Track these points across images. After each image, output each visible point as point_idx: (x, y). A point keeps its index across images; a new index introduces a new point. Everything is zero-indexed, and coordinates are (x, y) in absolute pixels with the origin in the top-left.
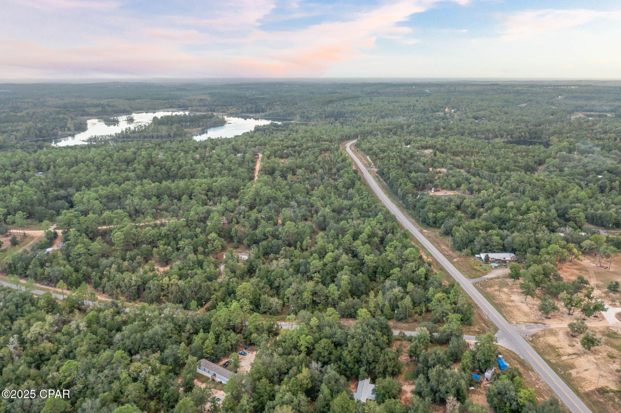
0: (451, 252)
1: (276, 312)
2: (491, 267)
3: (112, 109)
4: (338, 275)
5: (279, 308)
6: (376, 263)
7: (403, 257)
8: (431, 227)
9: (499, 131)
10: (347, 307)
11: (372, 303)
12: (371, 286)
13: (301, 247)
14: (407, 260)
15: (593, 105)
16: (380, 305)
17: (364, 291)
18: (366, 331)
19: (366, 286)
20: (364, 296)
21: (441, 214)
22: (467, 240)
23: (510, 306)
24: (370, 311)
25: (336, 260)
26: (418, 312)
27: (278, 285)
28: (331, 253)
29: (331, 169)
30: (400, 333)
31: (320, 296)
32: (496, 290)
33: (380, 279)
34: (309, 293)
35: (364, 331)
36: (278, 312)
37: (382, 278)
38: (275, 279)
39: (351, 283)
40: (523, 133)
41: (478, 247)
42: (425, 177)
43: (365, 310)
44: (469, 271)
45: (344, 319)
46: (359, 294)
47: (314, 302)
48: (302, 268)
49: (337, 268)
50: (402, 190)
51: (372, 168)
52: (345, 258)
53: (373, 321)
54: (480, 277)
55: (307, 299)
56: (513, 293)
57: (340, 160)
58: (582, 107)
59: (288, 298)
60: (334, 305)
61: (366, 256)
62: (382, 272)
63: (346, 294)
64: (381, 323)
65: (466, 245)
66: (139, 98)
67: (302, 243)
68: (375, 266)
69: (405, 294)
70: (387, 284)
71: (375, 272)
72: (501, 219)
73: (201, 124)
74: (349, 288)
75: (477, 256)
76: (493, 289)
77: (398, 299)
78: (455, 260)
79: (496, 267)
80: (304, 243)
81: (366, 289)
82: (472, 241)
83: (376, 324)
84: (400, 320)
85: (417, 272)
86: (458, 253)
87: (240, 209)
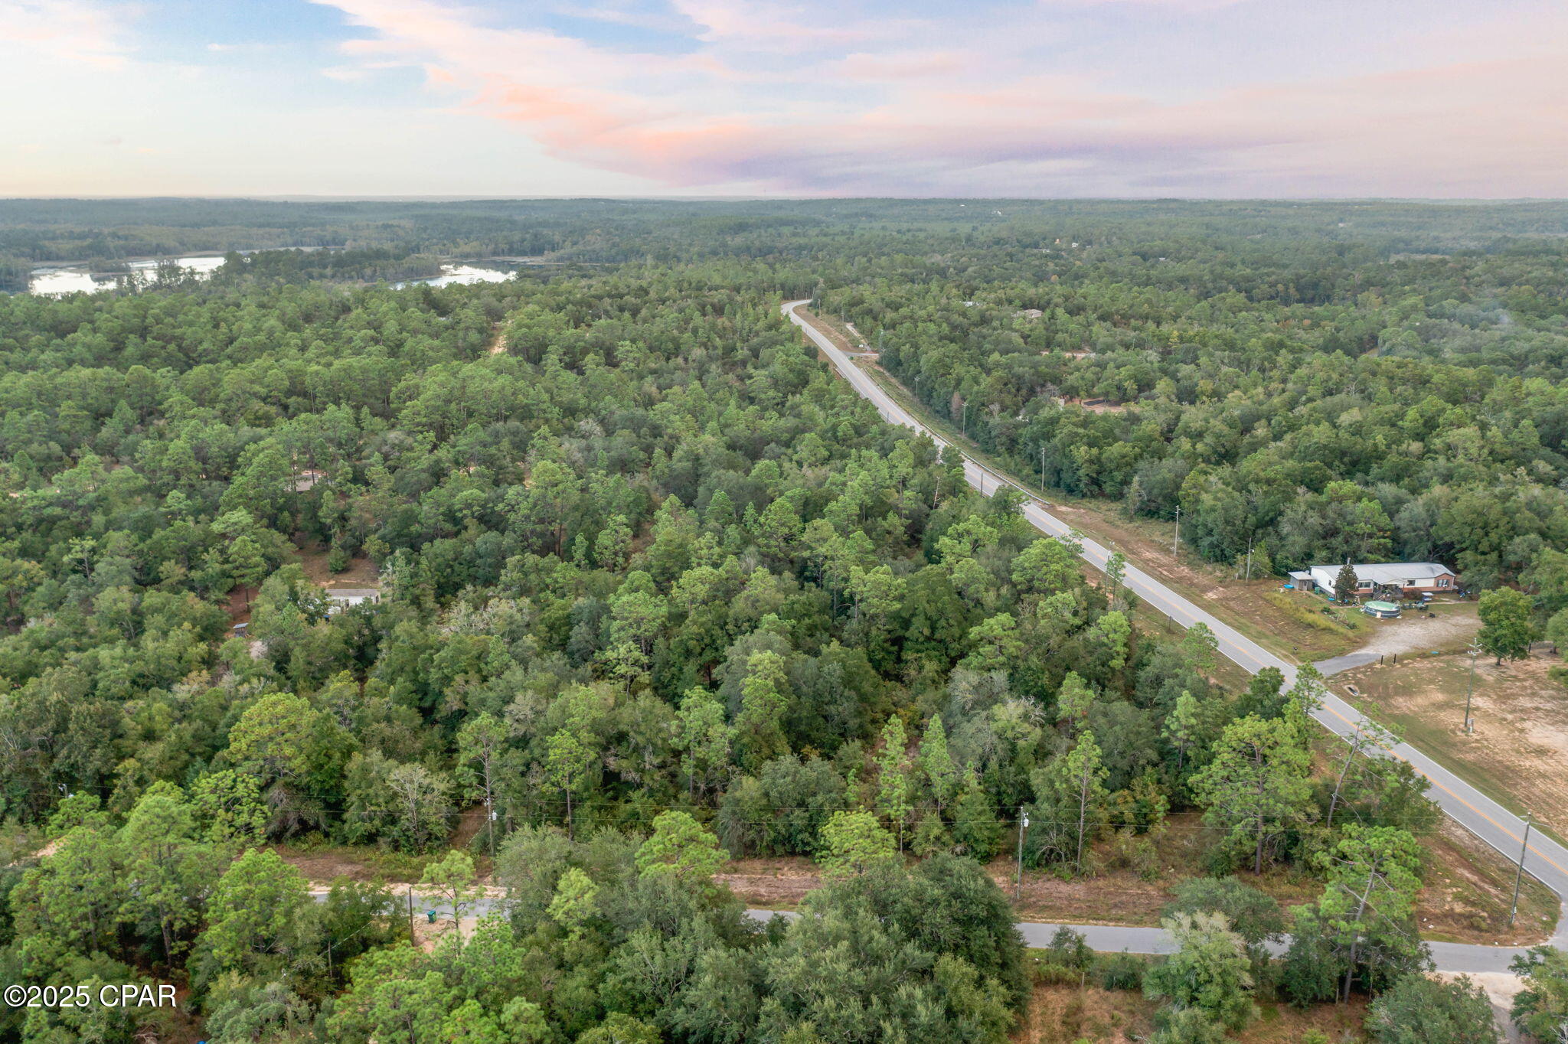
0: (1185, 571)
1: (422, 836)
2: (1370, 614)
3: (122, 242)
4: (733, 653)
5: (436, 814)
6: (901, 598)
7: (1015, 577)
8: (1084, 496)
9: (1214, 281)
10: (771, 806)
11: (898, 778)
12: (884, 702)
13: (588, 555)
14: (1030, 590)
15: (1435, 238)
16: (940, 788)
17: (853, 723)
18: (877, 960)
19: (863, 698)
20: (852, 748)
21: (1117, 449)
22: (1252, 519)
23: (1543, 776)
24: (887, 823)
25: (726, 591)
26: (1129, 815)
27: (456, 706)
28: (706, 570)
29: (734, 349)
30: (1062, 937)
31: (637, 750)
32: (1440, 706)
33: (921, 668)
34: (584, 735)
35: (864, 956)
36: (430, 836)
37: (931, 667)
38: (447, 680)
39: (790, 685)
40: (1280, 287)
41: (1297, 542)
42: (1035, 366)
43: (861, 819)
44: (1282, 633)
45: (758, 864)
46: (830, 734)
47: (610, 779)
48: (580, 633)
49: (730, 627)
50: (964, 399)
51: (863, 351)
52: (763, 583)
53: (913, 878)
54: (1342, 653)
55: (568, 769)
56: (1525, 713)
57: (761, 324)
58: (1407, 243)
59: (478, 765)
60: (711, 791)
61: (856, 571)
62: (928, 639)
63: (769, 740)
64: (957, 895)
65: (1244, 539)
66: (214, 223)
67: (591, 539)
68: (896, 616)
69: (1050, 729)
70: (964, 685)
71: (899, 642)
72: (1343, 454)
73: (368, 271)
74: (783, 707)
75: (1299, 575)
76: (1420, 700)
77: (1022, 758)
78: (1211, 596)
79: (1390, 617)
80: (604, 539)
81: (859, 714)
82: (1270, 522)
83: (935, 903)
84: (1043, 861)
85: (1092, 633)
86: (1219, 570)
87: (385, 442)
